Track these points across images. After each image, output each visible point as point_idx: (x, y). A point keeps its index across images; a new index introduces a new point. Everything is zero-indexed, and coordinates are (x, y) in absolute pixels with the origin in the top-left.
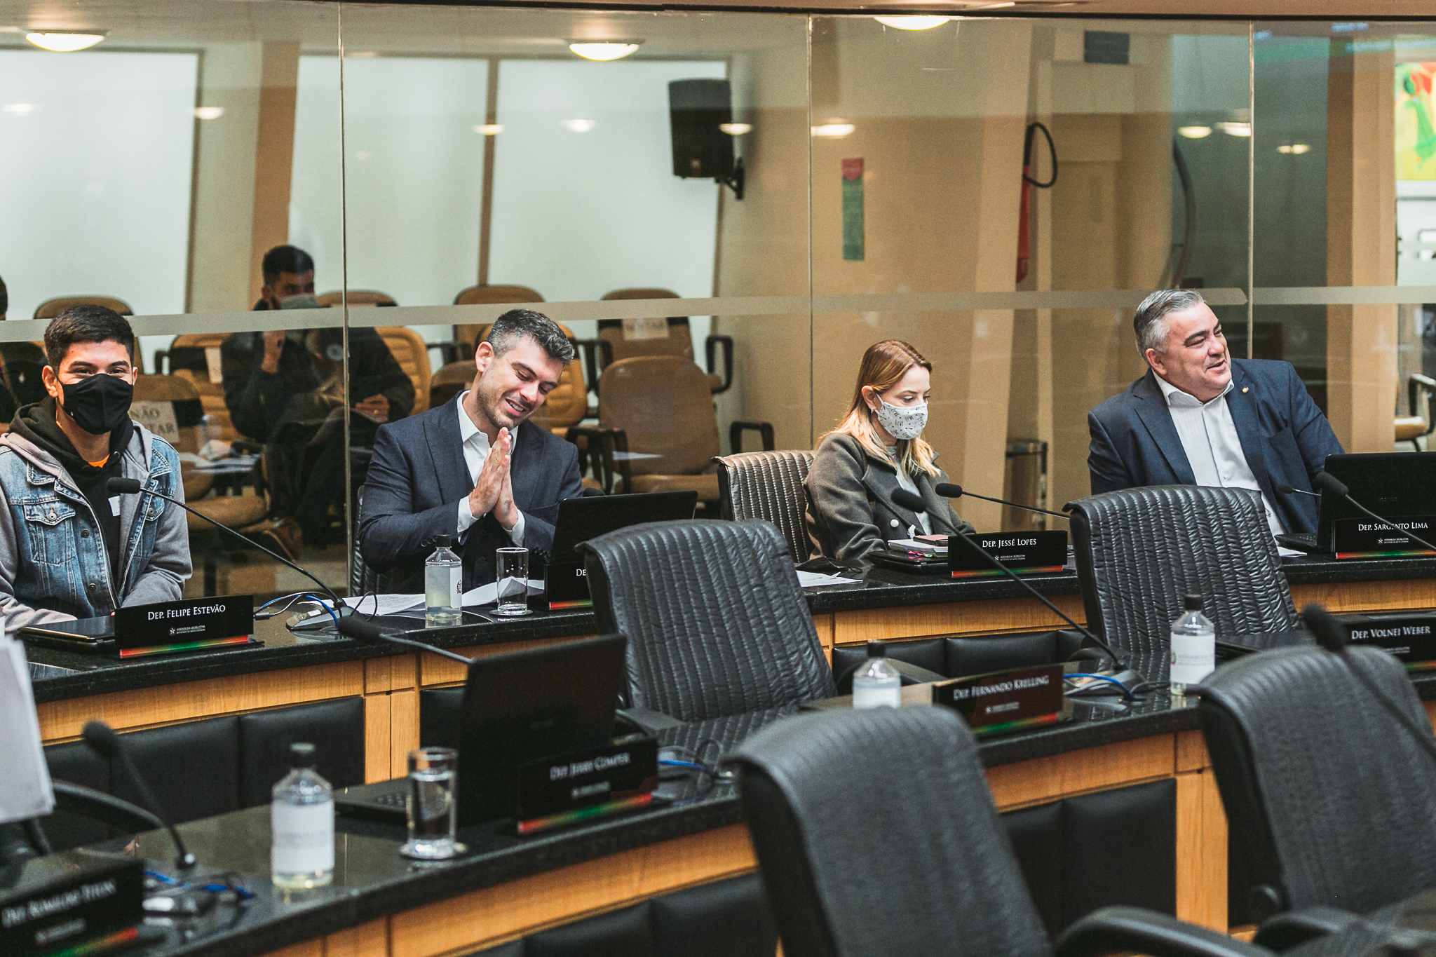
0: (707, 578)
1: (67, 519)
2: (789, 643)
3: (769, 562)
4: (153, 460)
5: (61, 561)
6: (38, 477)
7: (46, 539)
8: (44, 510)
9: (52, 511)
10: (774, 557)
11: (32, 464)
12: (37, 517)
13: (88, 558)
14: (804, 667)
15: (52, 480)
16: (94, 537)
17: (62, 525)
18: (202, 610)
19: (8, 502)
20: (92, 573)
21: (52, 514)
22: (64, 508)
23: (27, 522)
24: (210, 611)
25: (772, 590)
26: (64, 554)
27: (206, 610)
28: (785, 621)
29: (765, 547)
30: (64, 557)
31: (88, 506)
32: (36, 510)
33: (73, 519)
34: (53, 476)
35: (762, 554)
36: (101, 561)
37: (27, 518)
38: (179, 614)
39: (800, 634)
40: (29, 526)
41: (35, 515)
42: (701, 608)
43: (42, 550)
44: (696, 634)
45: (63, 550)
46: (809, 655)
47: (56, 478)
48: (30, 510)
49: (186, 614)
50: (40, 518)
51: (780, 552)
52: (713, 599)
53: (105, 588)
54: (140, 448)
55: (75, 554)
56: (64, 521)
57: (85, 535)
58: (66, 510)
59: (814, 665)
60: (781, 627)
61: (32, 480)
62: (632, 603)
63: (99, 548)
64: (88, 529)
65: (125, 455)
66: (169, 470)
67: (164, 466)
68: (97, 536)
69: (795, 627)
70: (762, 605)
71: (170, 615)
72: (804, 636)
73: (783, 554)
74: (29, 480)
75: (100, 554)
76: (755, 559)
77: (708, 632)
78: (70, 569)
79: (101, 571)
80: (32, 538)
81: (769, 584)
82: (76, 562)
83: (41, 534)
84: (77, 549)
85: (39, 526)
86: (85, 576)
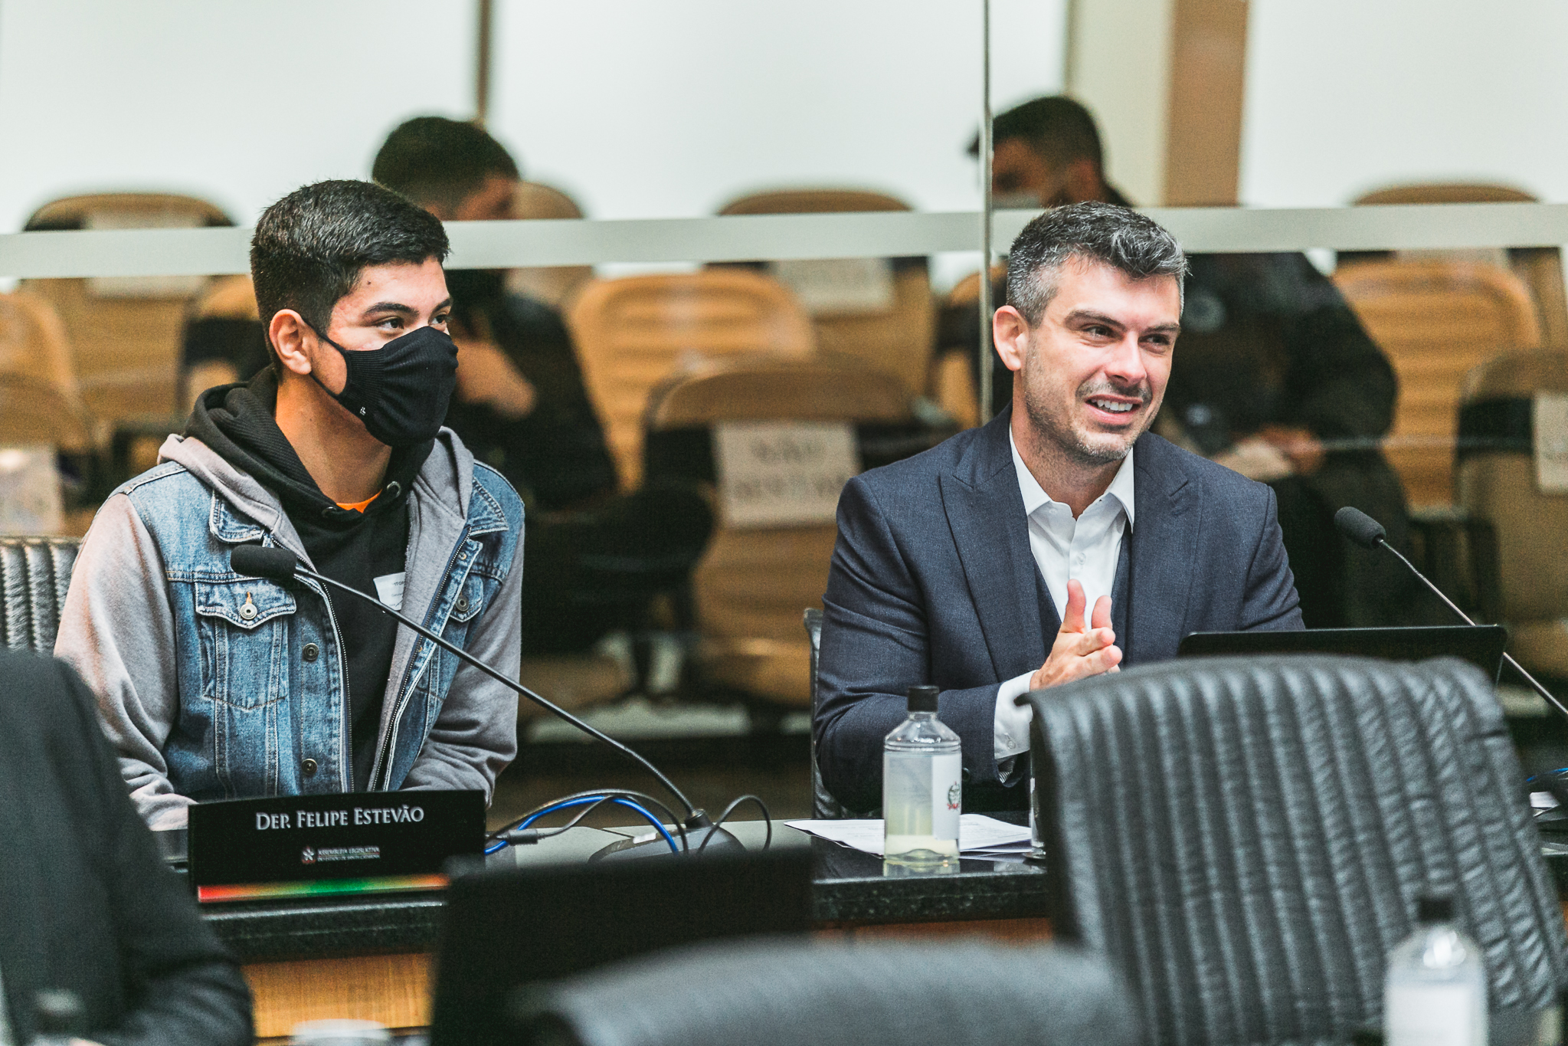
0: (1304, 777)
1: (277, 619)
2: (1489, 918)
3: (1456, 751)
4: (472, 503)
5: (256, 704)
6: (233, 524)
7: (231, 656)
8: (233, 596)
9: (249, 599)
10: (1469, 740)
11: (220, 496)
12: (218, 609)
13: (309, 704)
14: (1519, 971)
15: (257, 534)
16: (326, 662)
17: (266, 630)
18: (372, 816)
19: (165, 575)
20: (314, 737)
21: (249, 605)
22: (275, 594)
23: (198, 617)
24: (391, 818)
25: (1459, 807)
26: (263, 689)
27: (381, 815)
28: (1481, 875)
29: (1449, 718)
30: (262, 697)
31: (324, 595)
32: (217, 594)
33: (289, 620)
34: (261, 526)
35: (1439, 732)
36: (334, 715)
37: (200, 609)
38: (322, 820)
39: (1515, 903)
40: (200, 627)
41: (214, 604)
42: (1284, 835)
43: (222, 676)
44: (1263, 889)
45: (262, 682)
46: (1532, 948)
47: (268, 531)
48: (207, 595)
49: (337, 822)
50: (224, 611)
51: (1486, 728)
52: (1314, 817)
53: (333, 773)
54: (449, 474)
55: (284, 693)
56: (271, 622)
57: (309, 656)
58: (278, 599)
59: (1543, 969)
60: (1471, 887)
61: (221, 531)
62: (1110, 821)
63: (333, 686)
64: (317, 644)
65: (418, 487)
66: (503, 526)
67: (494, 517)
68: (332, 660)
69: (1505, 887)
70: (1430, 837)
71: (304, 823)
72: (1523, 907)
73: (1495, 733)
74: (214, 529)
75: (334, 699)
76: (1423, 742)
77: (1295, 886)
78: (271, 721)
79: (331, 736)
80: (204, 652)
81: (1454, 795)
82: (285, 708)
83: (223, 645)
84: (291, 681)
85: (221, 627)
86: (299, 740)
